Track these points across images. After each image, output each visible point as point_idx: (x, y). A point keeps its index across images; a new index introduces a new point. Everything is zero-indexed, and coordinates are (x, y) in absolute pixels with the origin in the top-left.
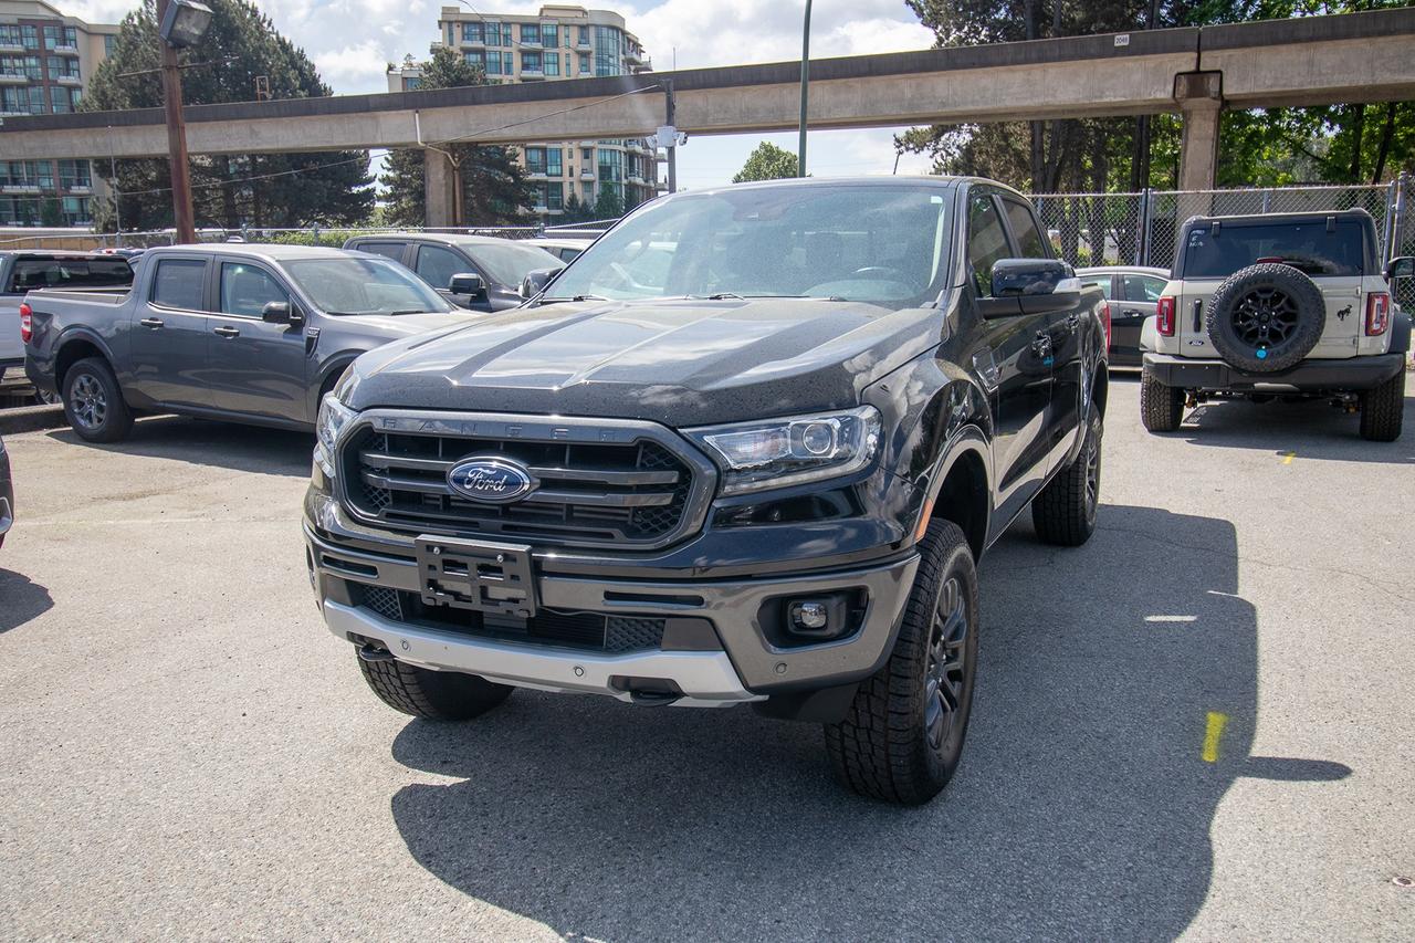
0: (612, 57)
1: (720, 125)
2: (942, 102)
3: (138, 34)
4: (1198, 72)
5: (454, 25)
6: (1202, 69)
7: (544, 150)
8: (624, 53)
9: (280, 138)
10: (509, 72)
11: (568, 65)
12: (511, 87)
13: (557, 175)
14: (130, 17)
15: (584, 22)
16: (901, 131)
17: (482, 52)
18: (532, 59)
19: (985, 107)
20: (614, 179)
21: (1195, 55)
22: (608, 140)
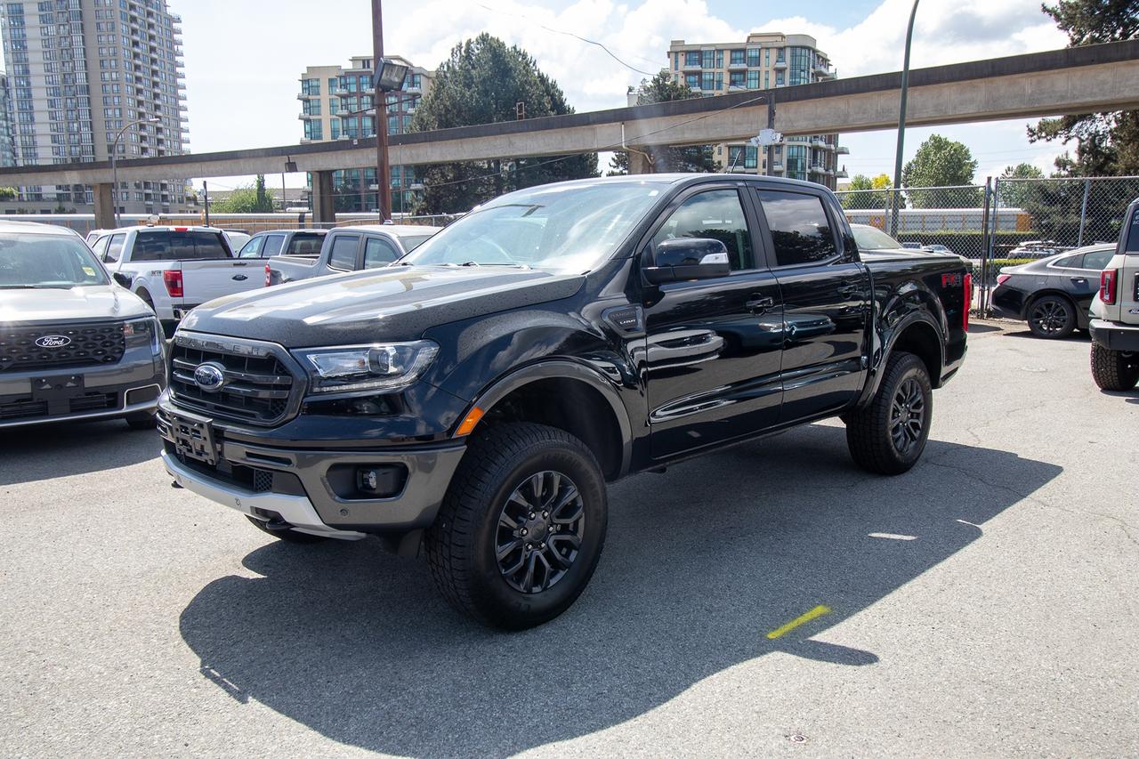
0: (804, 71)
1: (859, 123)
3: (446, 77)
5: (680, 55)
7: (743, 147)
8: (814, 67)
9: (528, 147)
10: (719, 88)
11: (767, 79)
12: (720, 97)
13: (753, 167)
14: (442, 65)
15: (782, 45)
17: (699, 73)
18: (738, 77)
19: (1104, 99)
20: (799, 170)
22: (795, 138)
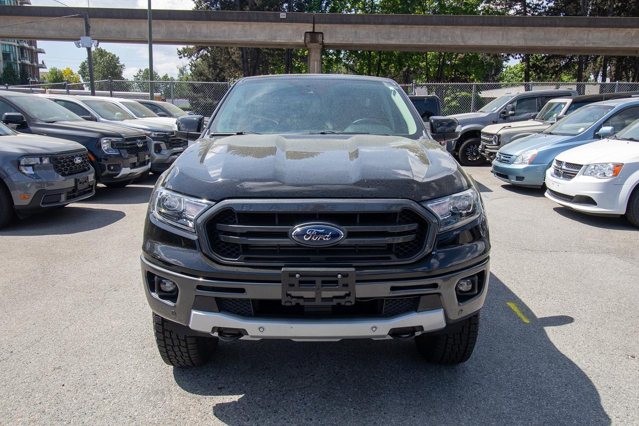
2: (205, 36)
4: (313, 32)
6: (315, 31)
16: (181, 47)
21: (312, 25)
